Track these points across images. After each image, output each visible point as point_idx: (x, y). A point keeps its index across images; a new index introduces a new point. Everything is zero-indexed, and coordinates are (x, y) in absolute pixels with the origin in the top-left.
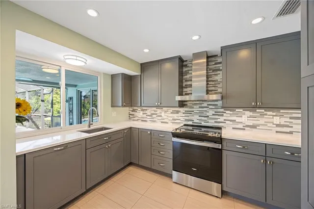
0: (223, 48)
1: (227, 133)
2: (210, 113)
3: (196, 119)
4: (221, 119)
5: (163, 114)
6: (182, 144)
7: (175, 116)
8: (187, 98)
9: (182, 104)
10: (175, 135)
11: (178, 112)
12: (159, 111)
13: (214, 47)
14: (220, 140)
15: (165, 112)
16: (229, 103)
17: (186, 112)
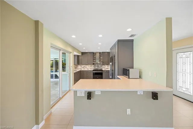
0: (102, 52)
1: (103, 70)
2: (100, 66)
3: (96, 68)
4: (102, 67)
5: (87, 67)
6: (95, 72)
7: (91, 67)
8: (95, 62)
9: (93, 64)
10: (93, 71)
11: (92, 66)
12: (86, 66)
13: (101, 51)
14: (102, 71)
15: (88, 66)
16: (104, 64)
17: (94, 66)
